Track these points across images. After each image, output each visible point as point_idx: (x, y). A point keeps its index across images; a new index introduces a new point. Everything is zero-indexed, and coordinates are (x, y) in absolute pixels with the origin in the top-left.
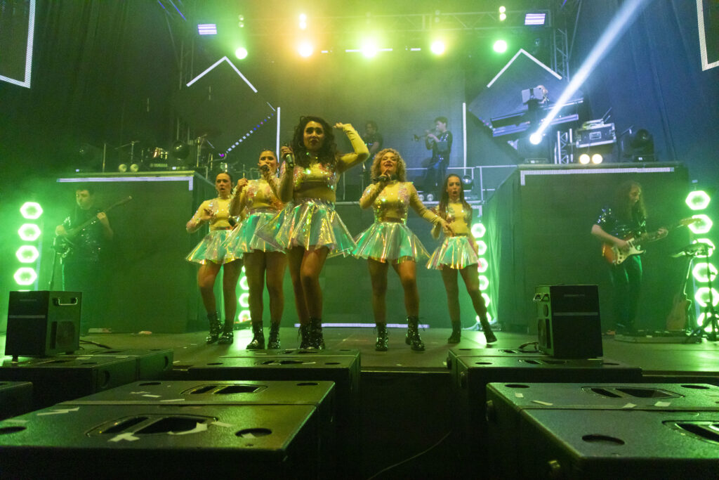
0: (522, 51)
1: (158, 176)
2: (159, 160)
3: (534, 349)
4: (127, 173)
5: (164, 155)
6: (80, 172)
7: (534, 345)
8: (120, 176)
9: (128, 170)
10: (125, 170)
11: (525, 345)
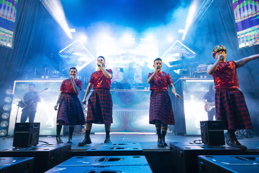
0: (177, 41)
1: (56, 80)
2: (55, 74)
3: (199, 142)
4: (44, 79)
5: (57, 73)
6: (27, 78)
7: (199, 141)
8: (42, 80)
9: (45, 78)
10: (44, 78)
11: (196, 141)
